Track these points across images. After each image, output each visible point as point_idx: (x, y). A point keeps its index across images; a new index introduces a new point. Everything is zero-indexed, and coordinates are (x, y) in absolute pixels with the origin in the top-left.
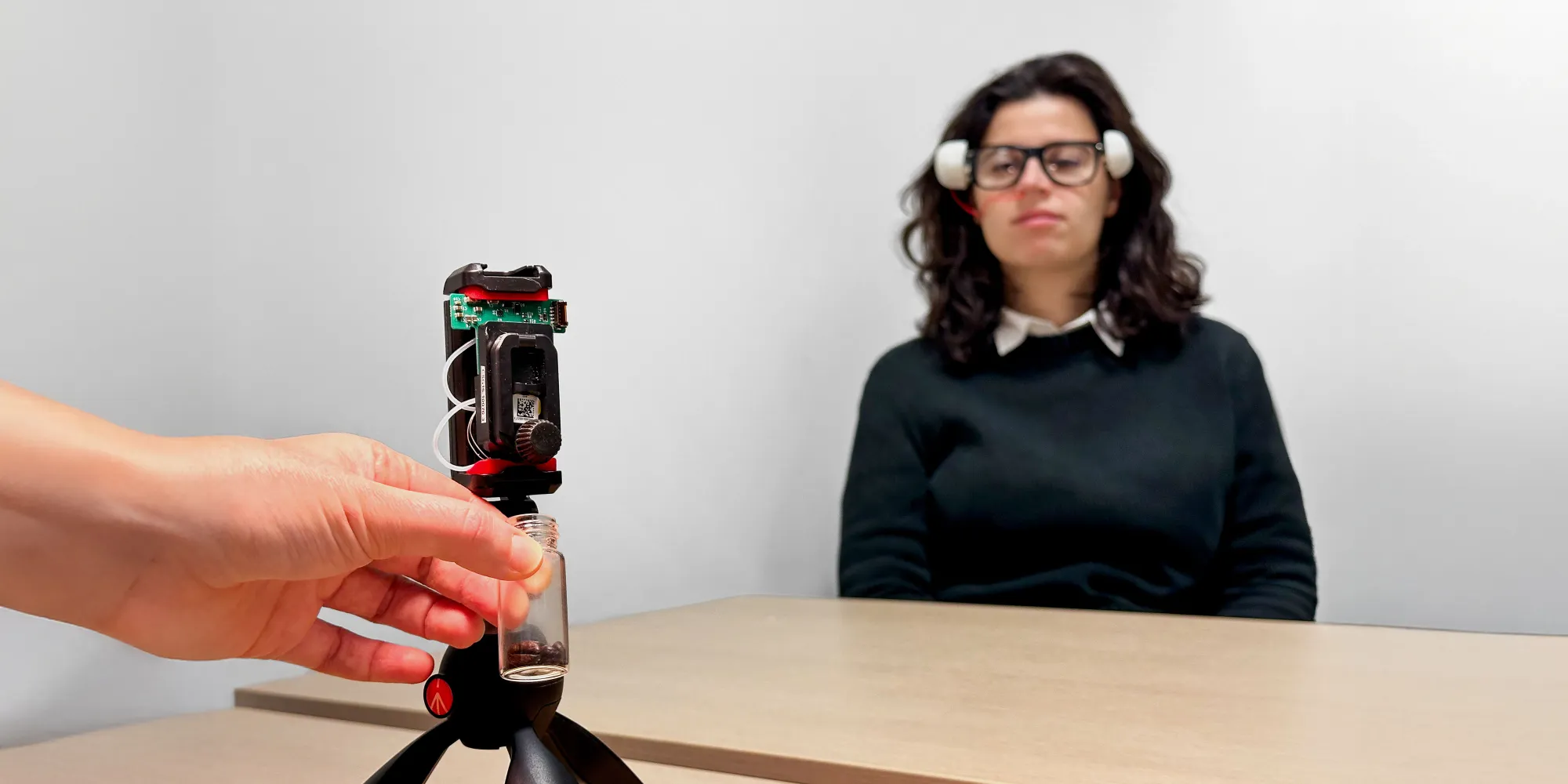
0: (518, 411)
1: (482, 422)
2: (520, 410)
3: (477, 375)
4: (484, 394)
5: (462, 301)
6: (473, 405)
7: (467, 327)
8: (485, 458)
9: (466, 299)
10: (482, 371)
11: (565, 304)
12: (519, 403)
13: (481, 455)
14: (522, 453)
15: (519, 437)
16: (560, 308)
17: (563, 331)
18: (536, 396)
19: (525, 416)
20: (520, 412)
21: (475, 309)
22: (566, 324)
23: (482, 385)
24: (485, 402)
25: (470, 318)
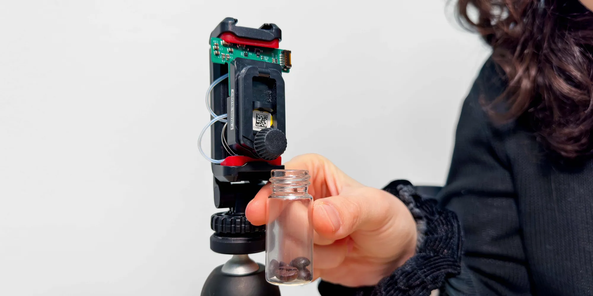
0: (256, 122)
1: (231, 129)
2: (258, 121)
3: (228, 96)
4: (233, 109)
5: (219, 43)
6: (226, 118)
7: (223, 62)
8: (234, 155)
9: (222, 42)
10: (232, 92)
11: (289, 52)
12: (257, 116)
13: (231, 153)
14: (258, 152)
15: (256, 140)
16: (287, 54)
17: (287, 71)
18: (269, 112)
19: (261, 126)
20: (258, 123)
21: (229, 49)
22: (290, 66)
23: (232, 103)
24: (233, 115)
25: (224, 56)
